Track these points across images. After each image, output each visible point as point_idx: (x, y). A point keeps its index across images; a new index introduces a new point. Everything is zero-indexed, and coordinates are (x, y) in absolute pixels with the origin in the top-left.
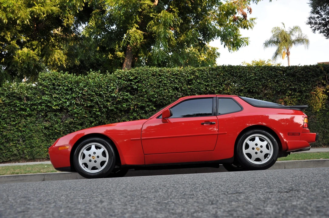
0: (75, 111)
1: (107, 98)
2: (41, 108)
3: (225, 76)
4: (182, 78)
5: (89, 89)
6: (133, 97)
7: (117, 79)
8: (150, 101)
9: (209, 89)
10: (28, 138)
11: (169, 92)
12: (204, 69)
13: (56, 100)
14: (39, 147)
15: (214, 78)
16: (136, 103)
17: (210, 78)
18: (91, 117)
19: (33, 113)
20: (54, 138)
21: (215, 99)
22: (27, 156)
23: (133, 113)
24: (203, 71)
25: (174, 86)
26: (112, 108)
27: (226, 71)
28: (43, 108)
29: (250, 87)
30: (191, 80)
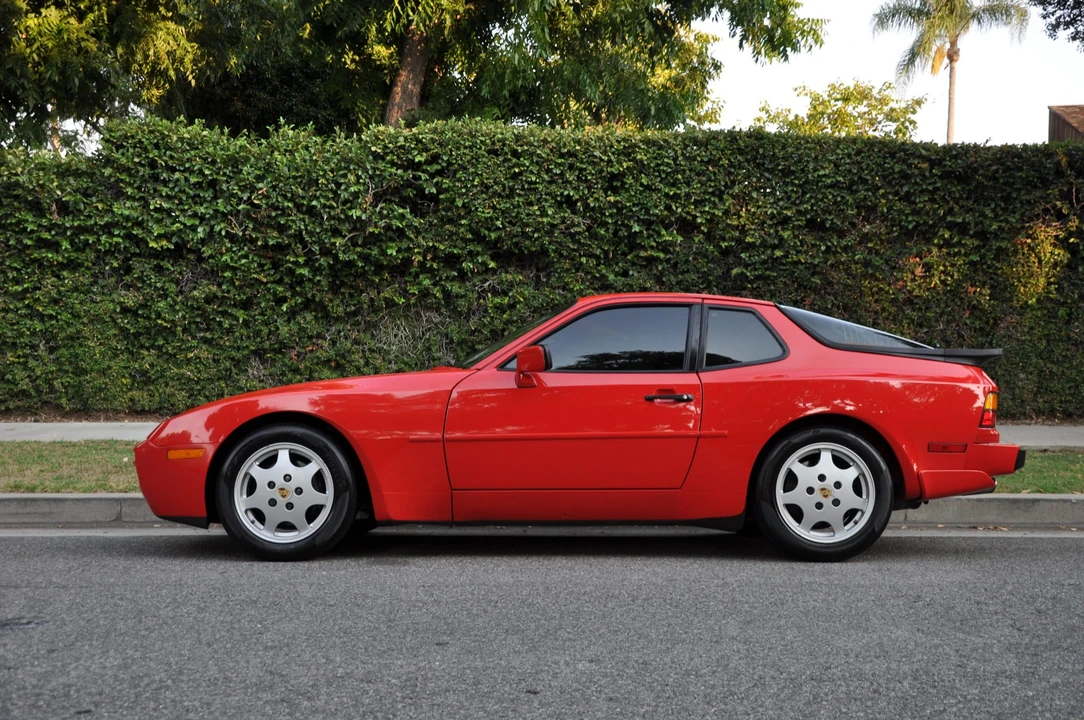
0: (224, 259)
1: (332, 222)
2: (110, 244)
3: (734, 167)
4: (590, 168)
5: (274, 188)
6: (420, 223)
7: (371, 157)
8: (479, 238)
9: (679, 210)
10: (66, 342)
11: (544, 214)
12: (665, 141)
13: (162, 219)
14: (103, 373)
15: (698, 174)
16: (431, 245)
17: (684, 171)
18: (280, 282)
19: (82, 256)
20: (152, 346)
21: (697, 309)
22: (64, 401)
23: (421, 277)
24: (661, 148)
25: (562, 194)
26: (351, 258)
27: (739, 149)
28: (118, 244)
29: (816, 211)
30: (620, 176)
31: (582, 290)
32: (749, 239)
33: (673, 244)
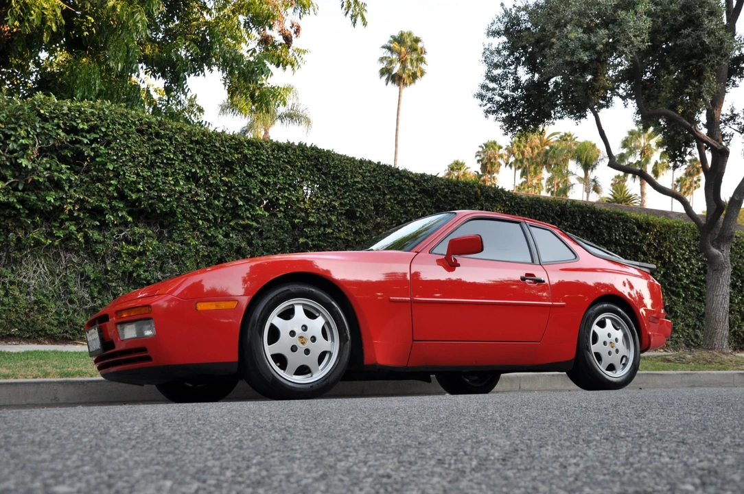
3: (303, 168)
4: (212, 154)
6: (75, 179)
7: (39, 118)
8: (122, 197)
9: (268, 193)
11: (176, 184)
15: (282, 170)
16: (81, 197)
17: (273, 166)
21: (525, 226)
23: (67, 223)
24: (258, 148)
25: (191, 170)
26: (10, 200)
27: (307, 157)
29: (352, 204)
30: (232, 163)
31: (197, 245)
32: (311, 219)
33: (263, 216)
